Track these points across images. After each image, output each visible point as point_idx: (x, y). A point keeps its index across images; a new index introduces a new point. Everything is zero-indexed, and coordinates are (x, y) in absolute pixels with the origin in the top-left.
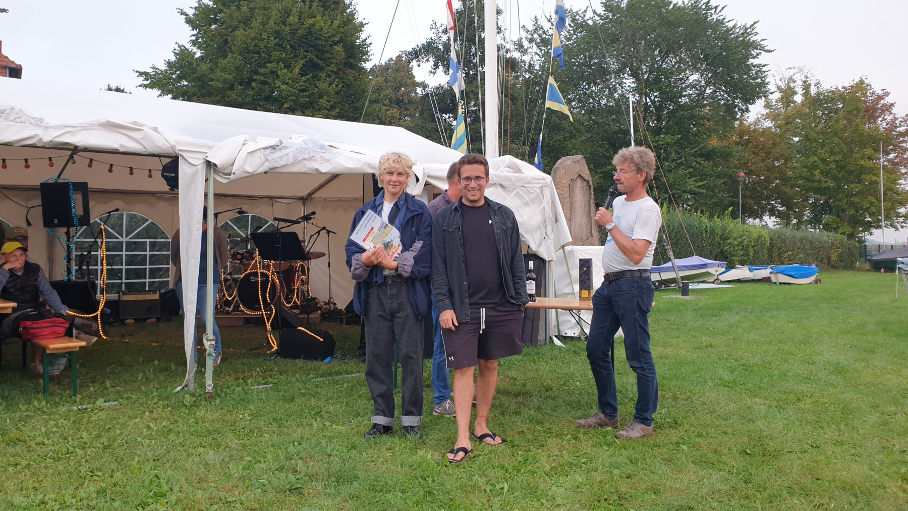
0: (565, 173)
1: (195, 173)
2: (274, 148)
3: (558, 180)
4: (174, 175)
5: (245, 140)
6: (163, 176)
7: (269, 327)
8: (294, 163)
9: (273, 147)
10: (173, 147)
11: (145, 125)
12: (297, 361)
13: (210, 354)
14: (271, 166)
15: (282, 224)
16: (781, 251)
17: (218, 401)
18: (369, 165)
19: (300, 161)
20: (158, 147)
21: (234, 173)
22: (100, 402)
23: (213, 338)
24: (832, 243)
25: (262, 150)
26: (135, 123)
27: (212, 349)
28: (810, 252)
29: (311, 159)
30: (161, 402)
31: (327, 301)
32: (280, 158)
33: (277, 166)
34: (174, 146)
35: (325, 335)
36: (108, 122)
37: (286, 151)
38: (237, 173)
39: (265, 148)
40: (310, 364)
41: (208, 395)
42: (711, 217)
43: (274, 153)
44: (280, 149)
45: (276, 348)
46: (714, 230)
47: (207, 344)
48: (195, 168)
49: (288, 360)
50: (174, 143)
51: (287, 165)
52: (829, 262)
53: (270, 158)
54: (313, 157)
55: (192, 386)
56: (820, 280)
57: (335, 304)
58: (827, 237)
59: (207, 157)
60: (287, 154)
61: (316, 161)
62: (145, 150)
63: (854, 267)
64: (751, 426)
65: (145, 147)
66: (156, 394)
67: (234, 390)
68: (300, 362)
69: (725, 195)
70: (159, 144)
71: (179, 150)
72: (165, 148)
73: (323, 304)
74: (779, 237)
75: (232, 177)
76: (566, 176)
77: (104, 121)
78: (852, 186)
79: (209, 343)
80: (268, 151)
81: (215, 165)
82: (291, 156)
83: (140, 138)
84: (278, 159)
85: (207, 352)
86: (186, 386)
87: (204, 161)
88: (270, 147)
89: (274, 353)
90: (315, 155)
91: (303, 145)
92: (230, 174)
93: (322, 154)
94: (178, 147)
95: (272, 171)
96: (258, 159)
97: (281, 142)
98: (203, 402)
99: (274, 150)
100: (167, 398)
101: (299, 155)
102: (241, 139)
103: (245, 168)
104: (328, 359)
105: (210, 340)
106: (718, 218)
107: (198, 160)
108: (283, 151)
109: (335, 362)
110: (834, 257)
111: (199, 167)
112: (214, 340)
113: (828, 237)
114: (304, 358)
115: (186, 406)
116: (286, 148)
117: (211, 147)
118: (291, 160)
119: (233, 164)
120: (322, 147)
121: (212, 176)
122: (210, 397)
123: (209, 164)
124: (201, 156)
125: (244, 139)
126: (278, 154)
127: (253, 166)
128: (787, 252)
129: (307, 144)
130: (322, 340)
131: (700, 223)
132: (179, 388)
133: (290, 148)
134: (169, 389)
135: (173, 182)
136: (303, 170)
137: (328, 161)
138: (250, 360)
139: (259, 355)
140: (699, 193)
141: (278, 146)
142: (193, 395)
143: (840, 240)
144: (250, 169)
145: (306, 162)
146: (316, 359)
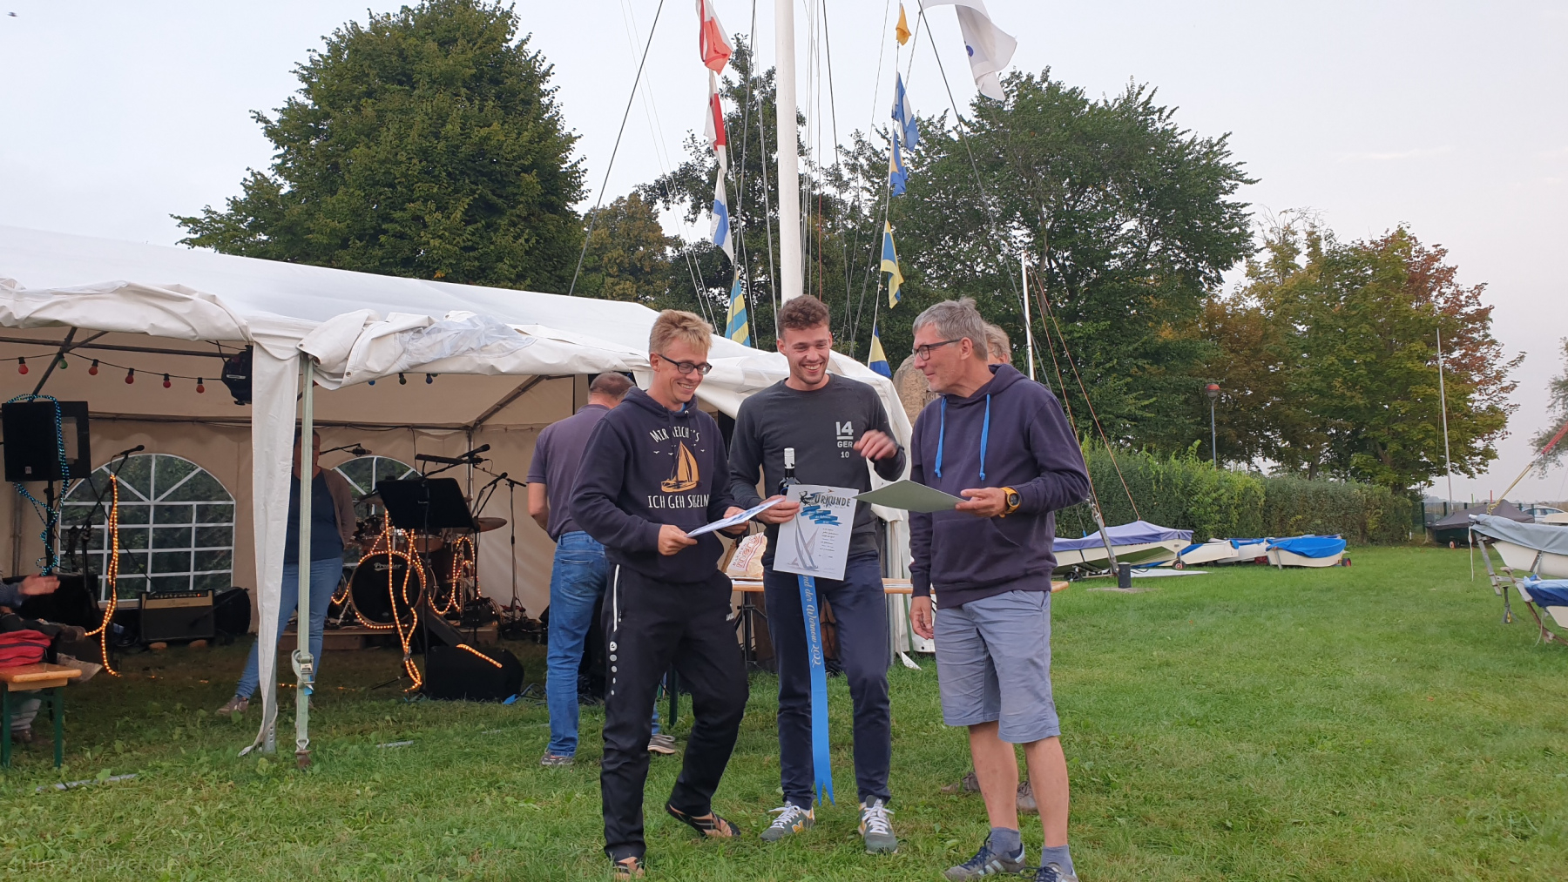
0: (916, 381)
1: (281, 374)
2: (419, 332)
3: (905, 392)
4: (241, 377)
5: (368, 318)
6: (224, 379)
7: (406, 647)
8: (453, 357)
9: (417, 330)
10: (242, 329)
11: (195, 292)
12: (456, 703)
13: (303, 686)
14: (413, 361)
15: (430, 466)
16: (1284, 513)
17: (317, 768)
18: (582, 358)
19: (464, 352)
20: (218, 329)
21: (349, 374)
22: (104, 775)
23: (308, 658)
24: (1367, 500)
25: (398, 334)
26: (178, 288)
27: (307, 677)
28: (1333, 514)
29: (482, 349)
30: (215, 773)
31: (509, 605)
32: (428, 347)
33: (422, 361)
34: (246, 327)
35: (506, 658)
36: (129, 286)
37: (440, 336)
38: (354, 373)
39: (402, 332)
40: (478, 707)
41: (299, 758)
42: (1164, 458)
43: (419, 339)
44: (428, 333)
45: (418, 682)
46: (1170, 480)
47: (298, 668)
48: (281, 365)
49: (441, 702)
50: (244, 322)
51: (441, 359)
52: (1364, 532)
53: (411, 348)
54: (486, 345)
55: (270, 744)
56: (1349, 560)
57: (523, 610)
58: (1356, 489)
59: (301, 345)
60: (442, 341)
61: (490, 352)
62: (193, 334)
63: (1406, 541)
64: (1233, 785)
65: (193, 329)
66: (206, 758)
67: (346, 750)
68: (461, 705)
69: (1187, 422)
70: (219, 324)
71: (254, 334)
72: (228, 329)
73: (502, 609)
74: (1280, 490)
75: (345, 379)
76: (917, 386)
77: (123, 284)
78: (1396, 403)
79: (303, 665)
80: (407, 336)
81: (316, 360)
82: (447, 344)
83: (186, 314)
84: (424, 351)
85: (299, 683)
86: (261, 744)
87: (296, 353)
88: (412, 329)
89: (415, 693)
90: (489, 343)
91: (469, 326)
92: (341, 376)
93: (501, 342)
94: (252, 330)
95: (414, 370)
96: (392, 347)
97: (431, 322)
98: (291, 771)
99: (419, 335)
100: (226, 765)
101: (461, 343)
102: (361, 315)
103: (368, 364)
104: (512, 699)
105: (304, 662)
106: (1177, 458)
107: (287, 352)
108: (434, 336)
109: (522, 703)
110: (1372, 523)
111: (287, 363)
112: (310, 662)
113: (1361, 490)
114: (470, 698)
115: (259, 778)
116: (439, 331)
117: (309, 330)
118: (448, 351)
119: (346, 359)
120: (502, 330)
121: (311, 377)
122: (305, 762)
123: (304, 357)
124: (293, 345)
125: (367, 315)
126: (424, 341)
127: (384, 361)
128: (1294, 515)
129: (475, 325)
130: (499, 665)
131: (1147, 468)
132: (248, 749)
133: (446, 330)
134: (230, 750)
135: (243, 392)
136: (468, 369)
137: (512, 352)
138: (375, 703)
139: (389, 696)
140: (1143, 419)
141: (424, 328)
142: (272, 760)
143: (1381, 494)
144: (376, 366)
145: (474, 355)
146: (490, 699)
